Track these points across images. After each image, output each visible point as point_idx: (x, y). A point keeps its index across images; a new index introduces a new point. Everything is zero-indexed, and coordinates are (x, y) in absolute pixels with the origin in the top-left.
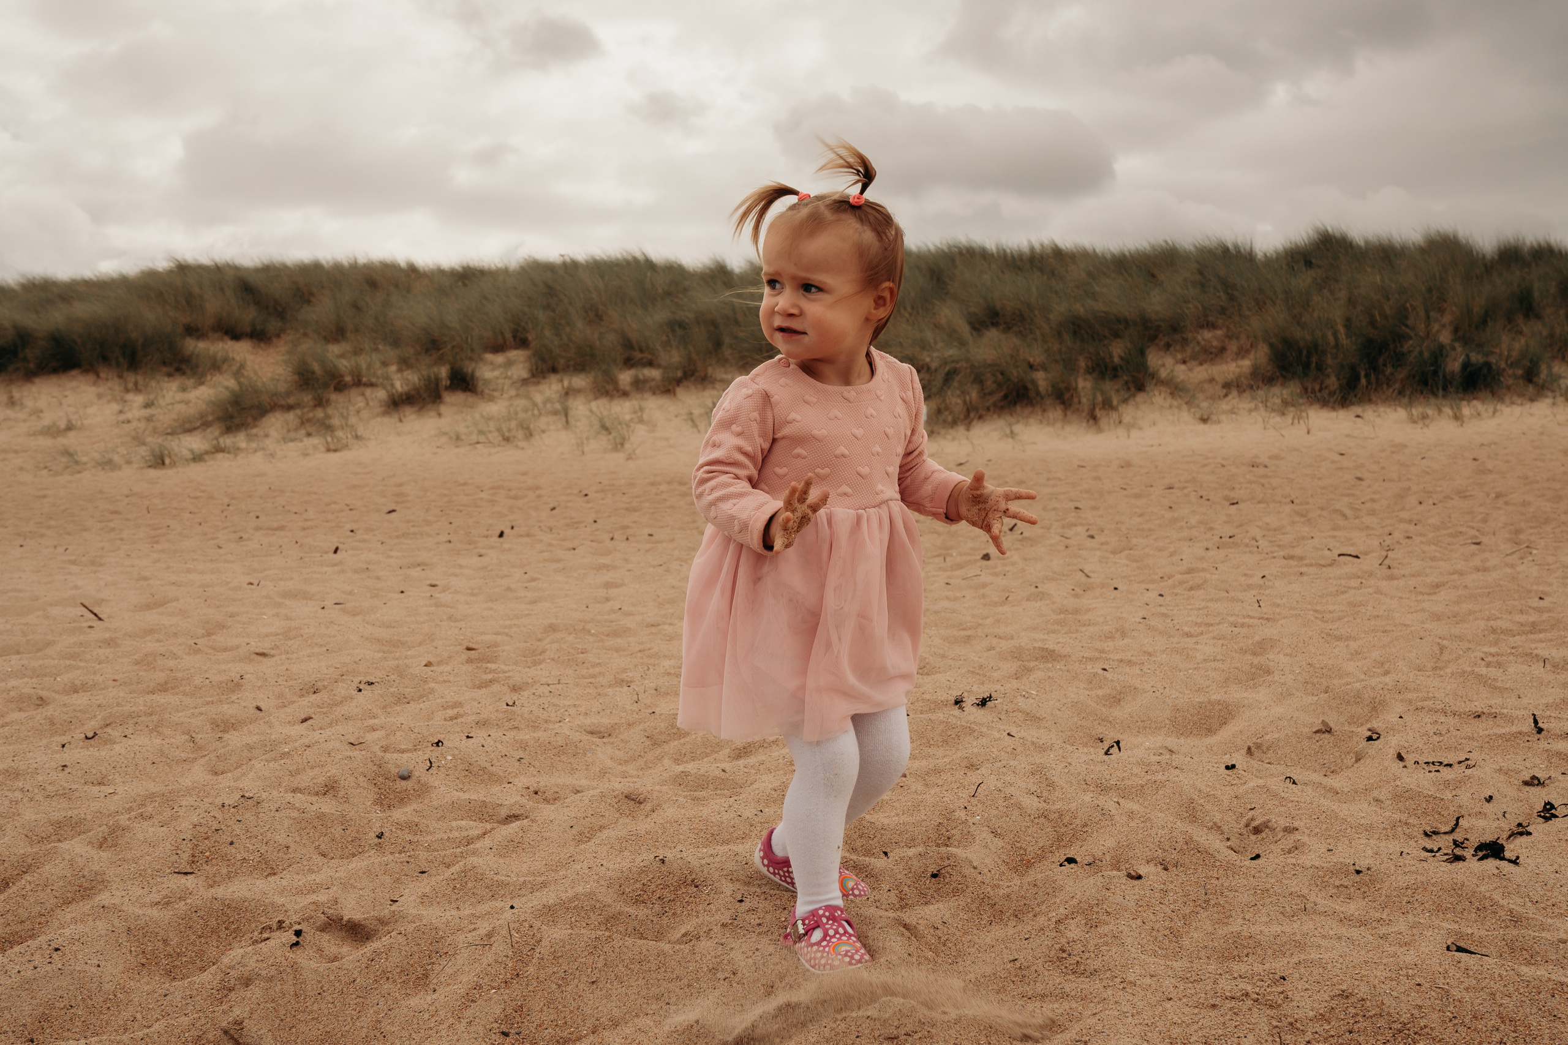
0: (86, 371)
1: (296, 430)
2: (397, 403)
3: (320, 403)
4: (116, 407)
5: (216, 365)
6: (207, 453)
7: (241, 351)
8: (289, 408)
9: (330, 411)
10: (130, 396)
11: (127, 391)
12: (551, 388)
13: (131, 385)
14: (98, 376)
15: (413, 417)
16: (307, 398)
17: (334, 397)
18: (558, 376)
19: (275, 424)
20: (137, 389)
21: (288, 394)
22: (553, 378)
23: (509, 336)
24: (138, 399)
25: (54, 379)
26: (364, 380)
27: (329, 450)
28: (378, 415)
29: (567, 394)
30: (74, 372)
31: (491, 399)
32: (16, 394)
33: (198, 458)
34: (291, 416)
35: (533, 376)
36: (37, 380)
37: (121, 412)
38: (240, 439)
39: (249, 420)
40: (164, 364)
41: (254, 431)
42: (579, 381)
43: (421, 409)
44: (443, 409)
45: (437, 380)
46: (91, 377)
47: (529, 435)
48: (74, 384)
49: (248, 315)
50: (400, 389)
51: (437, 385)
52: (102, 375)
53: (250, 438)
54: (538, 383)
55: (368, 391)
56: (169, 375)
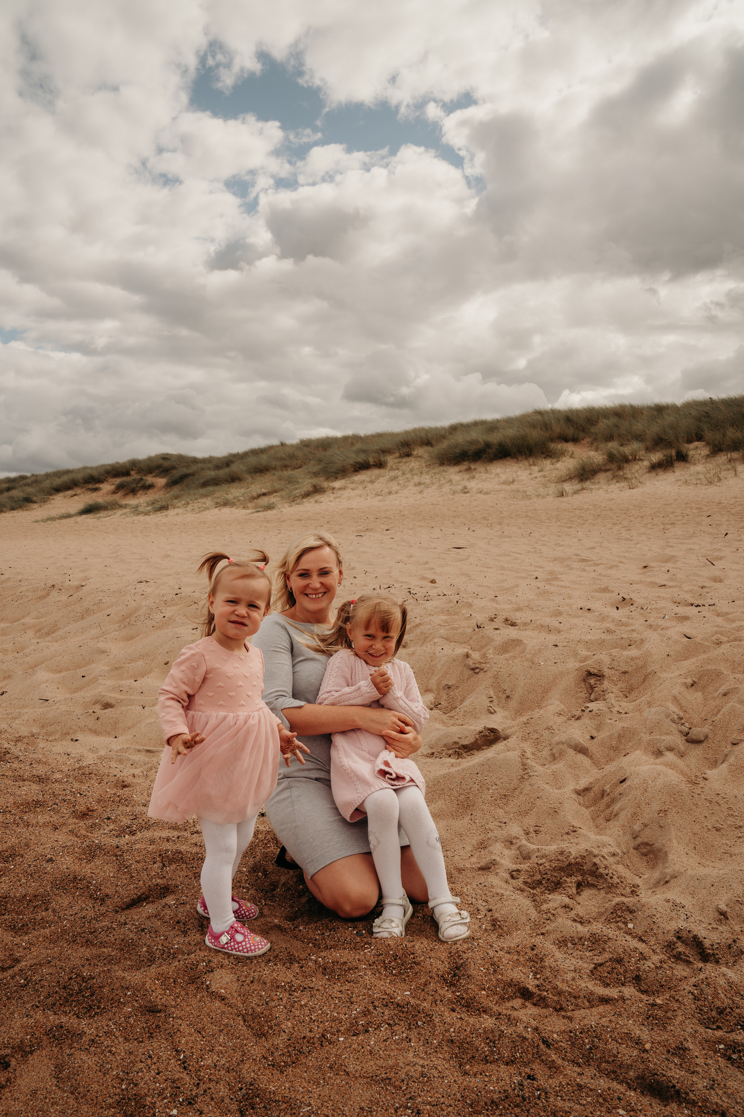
0: (512, 458)
1: (612, 480)
2: (654, 467)
3: (620, 468)
4: (528, 472)
5: (563, 453)
6: (579, 490)
7: (570, 447)
8: (606, 471)
9: (625, 471)
10: (532, 467)
11: (530, 465)
12: (722, 458)
13: (531, 462)
14: (517, 459)
15: (662, 473)
16: (614, 466)
17: (625, 465)
18: (725, 453)
19: (602, 477)
20: (534, 465)
21: (604, 465)
22: (722, 454)
23: (694, 436)
24: (536, 469)
25: (501, 461)
26: (637, 457)
27: (630, 488)
28: (646, 473)
29: (730, 461)
30: (508, 458)
31: (695, 464)
32: (488, 468)
33: (576, 492)
34: (609, 474)
35: (712, 453)
36: (494, 462)
37: (530, 474)
38: (587, 484)
39: (590, 476)
40: (543, 453)
41: (593, 481)
42: (735, 455)
43: (665, 469)
44: (676, 469)
45: (671, 457)
46: (515, 460)
47: (720, 480)
48: (509, 463)
49: (570, 431)
50: (654, 461)
51: (671, 459)
52: (520, 459)
53: (594, 483)
54: (714, 456)
55: (640, 463)
56: (545, 458)
